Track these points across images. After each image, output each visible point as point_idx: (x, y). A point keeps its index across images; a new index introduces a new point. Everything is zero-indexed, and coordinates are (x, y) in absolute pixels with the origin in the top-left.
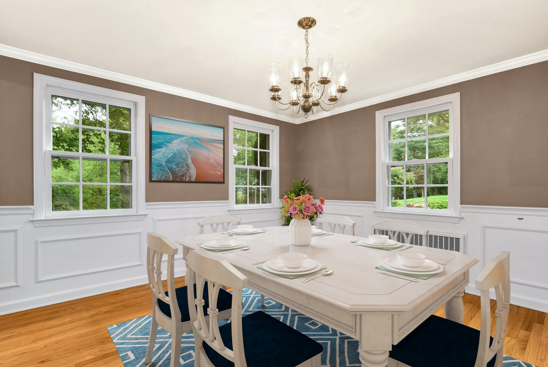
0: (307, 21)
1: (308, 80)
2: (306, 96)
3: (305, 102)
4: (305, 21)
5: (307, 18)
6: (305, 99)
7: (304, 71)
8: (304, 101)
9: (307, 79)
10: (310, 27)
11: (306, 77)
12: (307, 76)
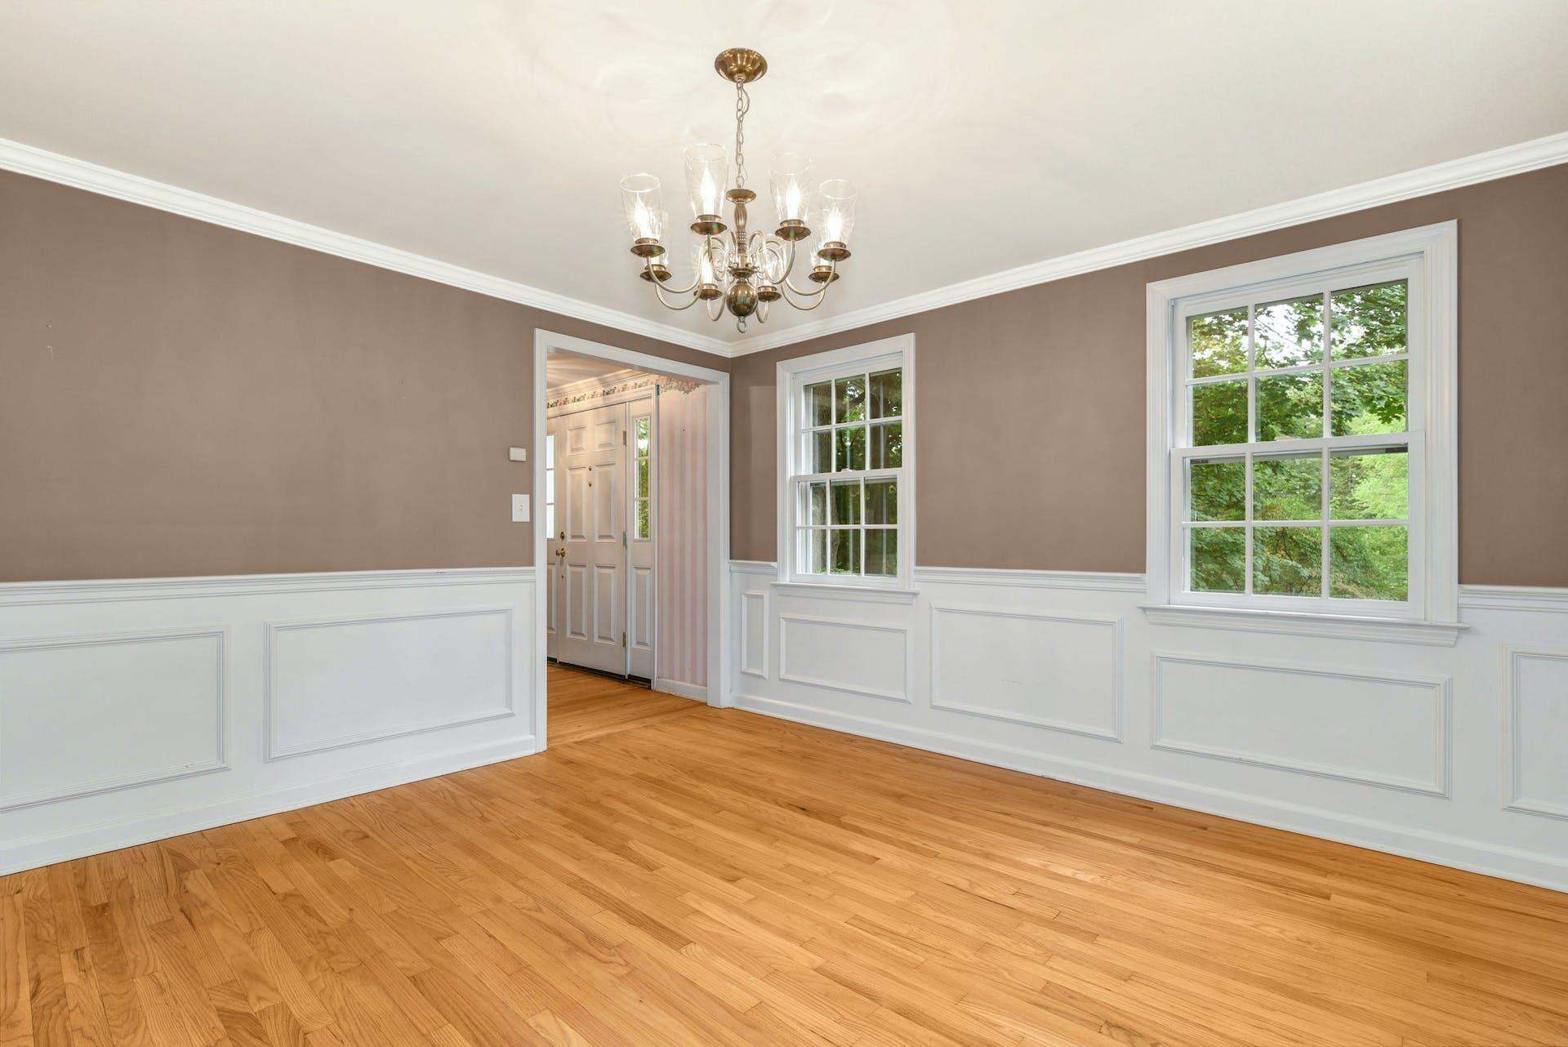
0: (742, 61)
1: (744, 227)
2: (739, 269)
3: (736, 289)
4: (735, 57)
5: (742, 51)
6: (737, 280)
7: (731, 199)
8: (735, 284)
9: (741, 222)
10: (751, 76)
11: (737, 217)
12: (740, 213)
